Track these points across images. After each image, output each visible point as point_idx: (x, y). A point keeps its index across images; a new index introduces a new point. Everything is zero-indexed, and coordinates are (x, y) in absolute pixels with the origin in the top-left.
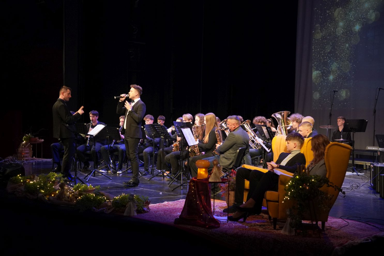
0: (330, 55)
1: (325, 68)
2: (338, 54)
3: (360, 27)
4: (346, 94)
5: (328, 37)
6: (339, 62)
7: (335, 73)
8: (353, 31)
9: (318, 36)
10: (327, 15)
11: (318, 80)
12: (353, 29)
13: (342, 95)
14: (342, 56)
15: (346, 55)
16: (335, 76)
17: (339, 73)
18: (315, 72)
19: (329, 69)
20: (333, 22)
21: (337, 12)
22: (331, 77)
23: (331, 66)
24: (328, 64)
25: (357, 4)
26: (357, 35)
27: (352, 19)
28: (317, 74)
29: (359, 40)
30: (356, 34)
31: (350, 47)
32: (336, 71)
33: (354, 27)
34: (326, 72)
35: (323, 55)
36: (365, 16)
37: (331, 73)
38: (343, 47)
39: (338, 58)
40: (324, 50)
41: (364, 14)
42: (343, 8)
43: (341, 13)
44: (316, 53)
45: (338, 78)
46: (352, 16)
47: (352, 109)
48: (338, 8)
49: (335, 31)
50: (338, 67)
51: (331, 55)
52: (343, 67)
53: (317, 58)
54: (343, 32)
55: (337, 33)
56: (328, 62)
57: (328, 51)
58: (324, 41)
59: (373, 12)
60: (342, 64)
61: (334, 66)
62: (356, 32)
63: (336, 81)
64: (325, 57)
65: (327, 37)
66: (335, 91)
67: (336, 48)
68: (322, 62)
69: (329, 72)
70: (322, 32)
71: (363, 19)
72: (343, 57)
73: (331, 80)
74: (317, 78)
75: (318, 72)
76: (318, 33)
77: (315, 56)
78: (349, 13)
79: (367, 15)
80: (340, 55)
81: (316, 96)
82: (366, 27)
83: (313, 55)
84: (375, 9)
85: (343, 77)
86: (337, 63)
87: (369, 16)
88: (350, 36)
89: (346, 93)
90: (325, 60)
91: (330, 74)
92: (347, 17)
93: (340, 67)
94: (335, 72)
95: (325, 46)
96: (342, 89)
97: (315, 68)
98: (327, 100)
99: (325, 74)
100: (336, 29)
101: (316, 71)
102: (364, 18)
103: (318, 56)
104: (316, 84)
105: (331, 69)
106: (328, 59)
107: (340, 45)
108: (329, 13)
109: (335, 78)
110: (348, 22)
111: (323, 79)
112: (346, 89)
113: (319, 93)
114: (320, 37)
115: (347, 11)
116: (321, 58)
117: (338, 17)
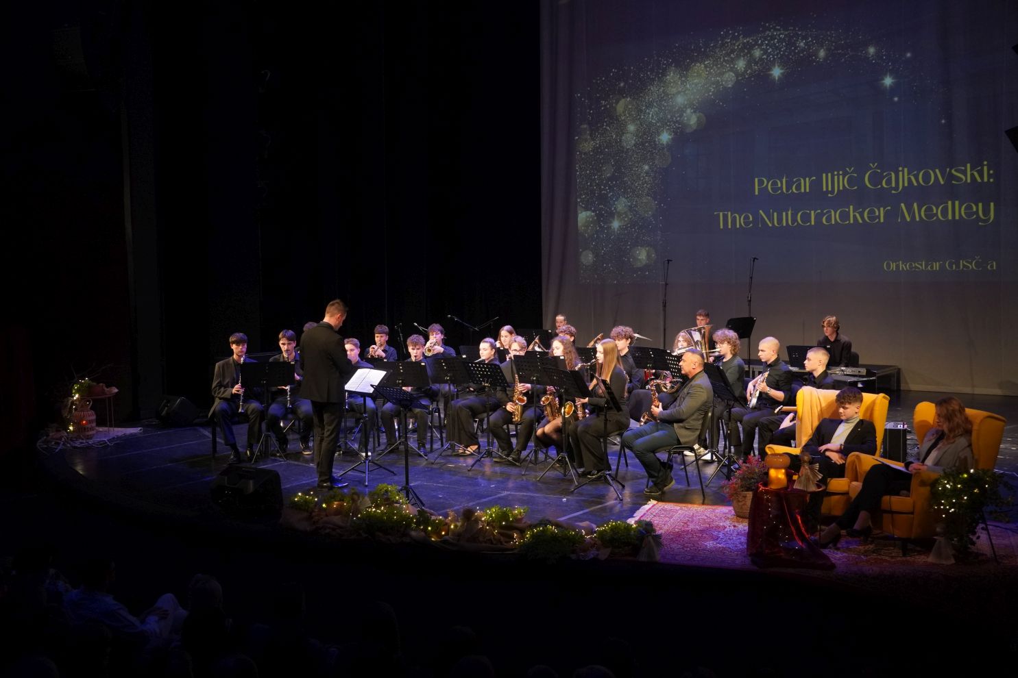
0: (612, 183)
1: (602, 206)
2: (629, 182)
3: (670, 137)
4: (648, 256)
5: (607, 150)
6: (630, 196)
7: (625, 217)
8: (657, 143)
9: (587, 145)
10: (603, 108)
11: (590, 228)
12: (656, 139)
13: (639, 257)
14: (637, 187)
15: (645, 185)
16: (623, 222)
17: (630, 217)
18: (584, 213)
19: (610, 209)
20: (615, 122)
21: (622, 106)
22: (616, 224)
23: (614, 204)
24: (609, 199)
25: (661, 95)
26: (666, 150)
27: (653, 121)
28: (587, 217)
29: (670, 160)
30: (663, 148)
31: (652, 171)
32: (625, 213)
33: (659, 136)
34: (606, 215)
35: (597, 182)
36: (678, 119)
37: (616, 217)
38: (637, 170)
39: (629, 190)
40: (599, 174)
41: (676, 115)
42: (634, 99)
43: (629, 108)
44: (583, 179)
45: (629, 225)
46: (652, 116)
48: (624, 97)
49: (621, 141)
50: (629, 206)
51: (614, 183)
52: (639, 207)
53: (586, 187)
54: (636, 143)
55: (625, 145)
56: (609, 195)
57: (608, 175)
58: (598, 156)
59: (692, 113)
60: (636, 201)
61: (621, 205)
63: (626, 232)
64: (602, 187)
65: (604, 149)
66: (668, 261)
67: (623, 170)
68: (596, 195)
69: (612, 215)
70: (593, 140)
71: (674, 123)
73: (616, 230)
74: (586, 224)
75: (589, 213)
76: (586, 140)
77: (582, 184)
78: (648, 111)
79: (681, 116)
80: (633, 184)
81: (588, 258)
82: (682, 136)
83: (578, 181)
84: (695, 107)
85: (640, 224)
86: (626, 198)
87: (686, 119)
88: (652, 150)
89: (648, 254)
90: (603, 192)
91: (614, 218)
92: (642, 117)
93: (633, 206)
95: (601, 165)
96: (639, 247)
97: (584, 206)
98: (610, 265)
99: (604, 217)
100: (621, 137)
101: (585, 211)
102: (677, 122)
103: (589, 184)
104: (587, 235)
105: (615, 209)
106: (608, 191)
107: (631, 165)
108: (605, 106)
109: (623, 226)
110: (647, 125)
111: (600, 227)
112: (648, 246)
113: (593, 253)
114: (590, 149)
115: (642, 105)
116: (595, 188)
117: (625, 115)
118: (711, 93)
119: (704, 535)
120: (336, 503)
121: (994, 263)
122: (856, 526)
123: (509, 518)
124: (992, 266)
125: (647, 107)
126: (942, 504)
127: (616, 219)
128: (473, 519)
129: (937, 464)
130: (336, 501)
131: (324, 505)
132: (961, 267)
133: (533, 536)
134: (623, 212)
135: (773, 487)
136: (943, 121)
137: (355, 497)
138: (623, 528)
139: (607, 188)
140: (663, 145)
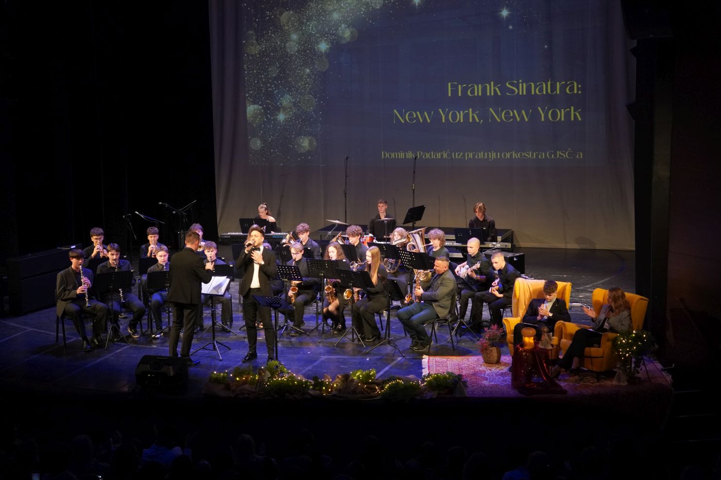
0: (277, 82)
1: (269, 101)
2: (293, 82)
3: (328, 47)
4: (311, 143)
5: (272, 54)
6: (294, 94)
8: (317, 51)
9: (253, 48)
10: (268, 18)
11: (258, 119)
12: (316, 48)
13: (303, 145)
14: (299, 87)
15: (307, 85)
16: (288, 115)
17: (295, 111)
18: (252, 106)
19: (276, 104)
20: (280, 31)
21: (286, 17)
22: (281, 117)
23: (280, 100)
24: (275, 95)
25: (319, 10)
26: (324, 57)
27: (313, 32)
28: (255, 110)
29: (328, 65)
30: (322, 56)
31: (312, 74)
32: (290, 108)
33: (318, 44)
34: (272, 108)
35: (264, 80)
36: (334, 32)
37: (281, 110)
38: (300, 73)
39: (293, 89)
40: (265, 74)
41: (333, 29)
42: (296, 12)
43: (293, 20)
44: (251, 77)
45: (293, 118)
46: (312, 28)
47: (321, 165)
48: (287, 10)
49: (285, 46)
50: (294, 102)
51: (279, 82)
52: (302, 103)
53: (254, 84)
54: (299, 50)
55: (289, 50)
56: (275, 92)
57: (274, 75)
58: (264, 59)
59: (346, 27)
60: (300, 98)
61: (286, 100)
62: (321, 52)
63: (291, 123)
64: (269, 85)
65: (270, 53)
67: (288, 72)
68: (263, 91)
69: (278, 109)
70: (259, 44)
71: (331, 35)
73: (282, 121)
74: (254, 116)
75: (256, 106)
76: (252, 44)
77: (250, 82)
78: (308, 23)
79: (337, 30)
80: (296, 84)
81: (256, 144)
82: (337, 48)
83: (246, 78)
84: (349, 23)
85: (303, 117)
86: (291, 95)
87: (340, 32)
88: (312, 57)
90: (269, 89)
91: (279, 112)
92: (304, 28)
93: (297, 102)
94: (289, 110)
95: (267, 67)
96: (303, 136)
97: (251, 100)
98: (276, 151)
99: (271, 110)
100: (285, 44)
101: (253, 104)
102: (333, 34)
103: (256, 82)
104: (255, 125)
105: (280, 104)
106: (274, 88)
107: (295, 68)
108: (270, 16)
109: (288, 118)
110: (307, 36)
111: (267, 118)
112: (309, 136)
113: (261, 141)
114: (257, 52)
115: (303, 18)
116: (262, 85)
117: (288, 26)
118: (362, 13)
119: (477, 377)
120: (245, 377)
121: (581, 154)
122: (573, 367)
124: (579, 156)
125: (308, 20)
127: (281, 113)
128: (349, 379)
131: (237, 379)
132: (558, 156)
134: (288, 107)
135: (526, 348)
136: (546, 47)
139: (273, 86)
140: (322, 52)
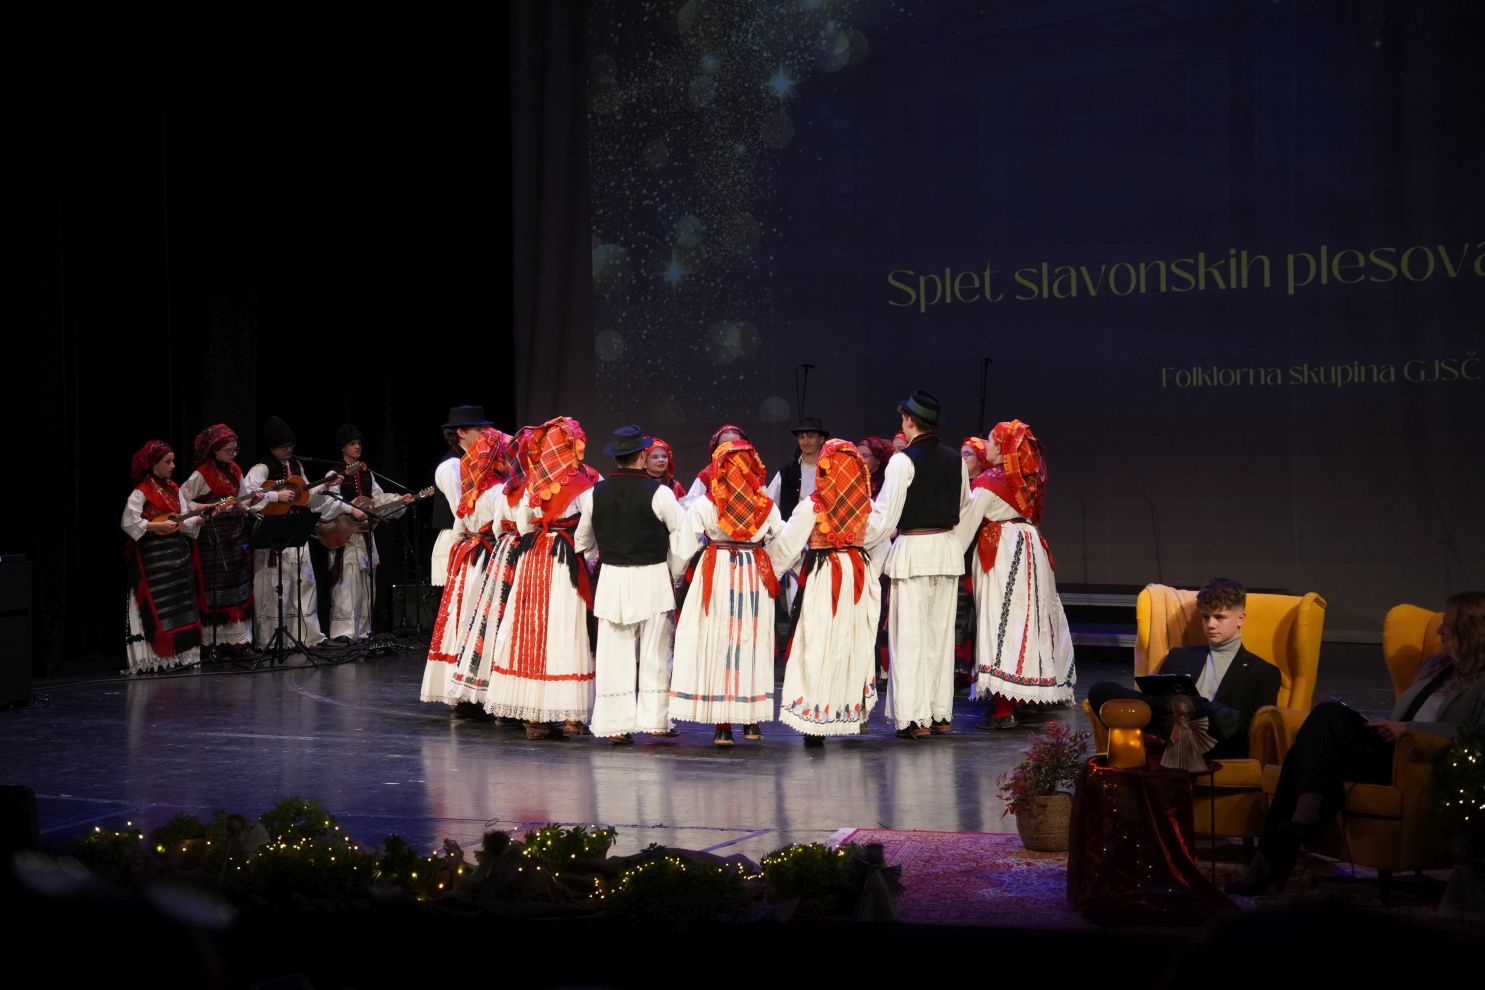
0: (666, 182)
1: (644, 234)
2: (703, 181)
3: (792, 83)
4: (745, 340)
5: (654, 111)
6: (706, 211)
7: (695, 257)
8: (764, 95)
9: (609, 99)
10: (646, 19)
11: (616, 280)
12: (762, 88)
13: (725, 344)
14: (720, 191)
15: (738, 187)
16: (690, 266)
17: (706, 256)
18: (600, 247)
19: (662, 239)
20: (674, 50)
21: (691, 14)
22: (674, 272)
23: (671, 229)
24: (659, 217)
26: (782, 110)
27: (754, 48)
28: (611, 256)
29: (792, 132)
30: (777, 108)
31: (753, 157)
32: (695, 248)
33: (767, 79)
34: (651, 251)
35: (632, 179)
36: (809, 42)
37: (674, 256)
38: (723, 155)
39: (704, 198)
40: (636, 163)
41: (805, 35)
43: (706, 19)
44: (600, 172)
45: (703, 275)
46: (754, 35)
49: (687, 89)
50: (704, 233)
51: (671, 182)
52: (724, 235)
53: (606, 190)
54: (720, 96)
55: (697, 99)
56: (660, 209)
57: (657, 166)
58: (635, 124)
59: (838, 30)
60: (720, 223)
61: (687, 229)
62: (775, 99)
63: (696, 289)
64: (644, 192)
65: (649, 108)
67: (692, 155)
68: (631, 208)
69: (665, 253)
70: (623, 87)
71: (801, 51)
72: (725, 192)
73: (674, 283)
74: (608, 272)
75: (612, 248)
76: (607, 88)
78: (744, 25)
79: (815, 37)
81: (611, 346)
82: (816, 84)
83: (590, 177)
84: (845, 17)
85: (728, 271)
86: (697, 216)
87: (825, 42)
88: (752, 112)
89: (742, 336)
90: (645, 203)
91: (669, 259)
92: (733, 39)
93: (712, 232)
94: (693, 253)
95: (640, 144)
96: (725, 322)
97: (600, 232)
98: (660, 361)
99: (648, 255)
100: (688, 82)
101: (604, 243)
102: (806, 49)
104: (607, 296)
105: (673, 239)
106: (658, 199)
107: (709, 144)
108: (652, 13)
109: (690, 276)
110: (742, 57)
111: (639, 276)
112: (741, 320)
113: (624, 337)
114: (617, 108)
115: (733, 12)
116: (627, 192)
117: (696, 35)
119: (973, 879)
120: (188, 842)
123: (584, 847)
125: (743, 18)
126: (1461, 797)
127: (674, 263)
128: (504, 853)
129: (1443, 716)
130: (186, 838)
131: (160, 848)
133: (634, 880)
134: (690, 245)
135: (1120, 765)
136: (1378, 43)
137: (237, 824)
138: (820, 857)
139: (655, 193)
140: (777, 99)
